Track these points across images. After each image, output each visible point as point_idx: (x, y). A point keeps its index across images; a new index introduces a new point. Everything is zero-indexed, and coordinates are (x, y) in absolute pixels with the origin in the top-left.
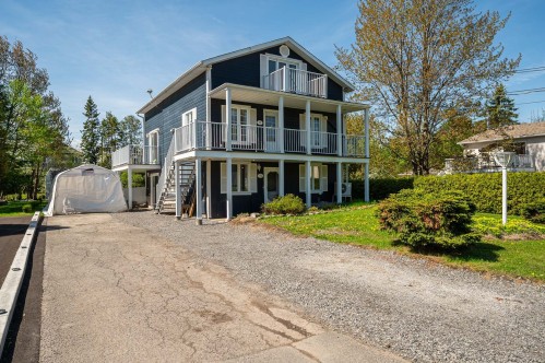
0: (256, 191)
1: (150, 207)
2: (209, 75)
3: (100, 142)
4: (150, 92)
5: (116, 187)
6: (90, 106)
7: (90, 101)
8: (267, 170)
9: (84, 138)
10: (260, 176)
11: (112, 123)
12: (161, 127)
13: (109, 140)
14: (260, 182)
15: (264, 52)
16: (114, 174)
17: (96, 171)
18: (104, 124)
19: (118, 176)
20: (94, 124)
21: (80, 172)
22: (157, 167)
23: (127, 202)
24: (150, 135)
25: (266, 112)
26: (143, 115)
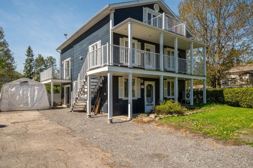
0: (140, 97)
1: (64, 106)
2: (112, 16)
3: (34, 69)
4: (66, 35)
5: (43, 93)
6: (30, 52)
7: (29, 48)
8: (147, 83)
9: (26, 67)
10: (142, 87)
11: (41, 60)
12: (72, 57)
13: (39, 68)
14: (142, 90)
15: (145, 6)
16: (42, 85)
17: (30, 83)
18: (37, 60)
19: (44, 87)
20: (31, 60)
21: (19, 83)
22: (70, 81)
23: (50, 102)
24: (65, 62)
25: (146, 46)
26: (60, 51)
